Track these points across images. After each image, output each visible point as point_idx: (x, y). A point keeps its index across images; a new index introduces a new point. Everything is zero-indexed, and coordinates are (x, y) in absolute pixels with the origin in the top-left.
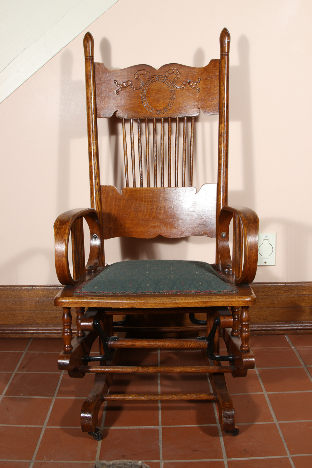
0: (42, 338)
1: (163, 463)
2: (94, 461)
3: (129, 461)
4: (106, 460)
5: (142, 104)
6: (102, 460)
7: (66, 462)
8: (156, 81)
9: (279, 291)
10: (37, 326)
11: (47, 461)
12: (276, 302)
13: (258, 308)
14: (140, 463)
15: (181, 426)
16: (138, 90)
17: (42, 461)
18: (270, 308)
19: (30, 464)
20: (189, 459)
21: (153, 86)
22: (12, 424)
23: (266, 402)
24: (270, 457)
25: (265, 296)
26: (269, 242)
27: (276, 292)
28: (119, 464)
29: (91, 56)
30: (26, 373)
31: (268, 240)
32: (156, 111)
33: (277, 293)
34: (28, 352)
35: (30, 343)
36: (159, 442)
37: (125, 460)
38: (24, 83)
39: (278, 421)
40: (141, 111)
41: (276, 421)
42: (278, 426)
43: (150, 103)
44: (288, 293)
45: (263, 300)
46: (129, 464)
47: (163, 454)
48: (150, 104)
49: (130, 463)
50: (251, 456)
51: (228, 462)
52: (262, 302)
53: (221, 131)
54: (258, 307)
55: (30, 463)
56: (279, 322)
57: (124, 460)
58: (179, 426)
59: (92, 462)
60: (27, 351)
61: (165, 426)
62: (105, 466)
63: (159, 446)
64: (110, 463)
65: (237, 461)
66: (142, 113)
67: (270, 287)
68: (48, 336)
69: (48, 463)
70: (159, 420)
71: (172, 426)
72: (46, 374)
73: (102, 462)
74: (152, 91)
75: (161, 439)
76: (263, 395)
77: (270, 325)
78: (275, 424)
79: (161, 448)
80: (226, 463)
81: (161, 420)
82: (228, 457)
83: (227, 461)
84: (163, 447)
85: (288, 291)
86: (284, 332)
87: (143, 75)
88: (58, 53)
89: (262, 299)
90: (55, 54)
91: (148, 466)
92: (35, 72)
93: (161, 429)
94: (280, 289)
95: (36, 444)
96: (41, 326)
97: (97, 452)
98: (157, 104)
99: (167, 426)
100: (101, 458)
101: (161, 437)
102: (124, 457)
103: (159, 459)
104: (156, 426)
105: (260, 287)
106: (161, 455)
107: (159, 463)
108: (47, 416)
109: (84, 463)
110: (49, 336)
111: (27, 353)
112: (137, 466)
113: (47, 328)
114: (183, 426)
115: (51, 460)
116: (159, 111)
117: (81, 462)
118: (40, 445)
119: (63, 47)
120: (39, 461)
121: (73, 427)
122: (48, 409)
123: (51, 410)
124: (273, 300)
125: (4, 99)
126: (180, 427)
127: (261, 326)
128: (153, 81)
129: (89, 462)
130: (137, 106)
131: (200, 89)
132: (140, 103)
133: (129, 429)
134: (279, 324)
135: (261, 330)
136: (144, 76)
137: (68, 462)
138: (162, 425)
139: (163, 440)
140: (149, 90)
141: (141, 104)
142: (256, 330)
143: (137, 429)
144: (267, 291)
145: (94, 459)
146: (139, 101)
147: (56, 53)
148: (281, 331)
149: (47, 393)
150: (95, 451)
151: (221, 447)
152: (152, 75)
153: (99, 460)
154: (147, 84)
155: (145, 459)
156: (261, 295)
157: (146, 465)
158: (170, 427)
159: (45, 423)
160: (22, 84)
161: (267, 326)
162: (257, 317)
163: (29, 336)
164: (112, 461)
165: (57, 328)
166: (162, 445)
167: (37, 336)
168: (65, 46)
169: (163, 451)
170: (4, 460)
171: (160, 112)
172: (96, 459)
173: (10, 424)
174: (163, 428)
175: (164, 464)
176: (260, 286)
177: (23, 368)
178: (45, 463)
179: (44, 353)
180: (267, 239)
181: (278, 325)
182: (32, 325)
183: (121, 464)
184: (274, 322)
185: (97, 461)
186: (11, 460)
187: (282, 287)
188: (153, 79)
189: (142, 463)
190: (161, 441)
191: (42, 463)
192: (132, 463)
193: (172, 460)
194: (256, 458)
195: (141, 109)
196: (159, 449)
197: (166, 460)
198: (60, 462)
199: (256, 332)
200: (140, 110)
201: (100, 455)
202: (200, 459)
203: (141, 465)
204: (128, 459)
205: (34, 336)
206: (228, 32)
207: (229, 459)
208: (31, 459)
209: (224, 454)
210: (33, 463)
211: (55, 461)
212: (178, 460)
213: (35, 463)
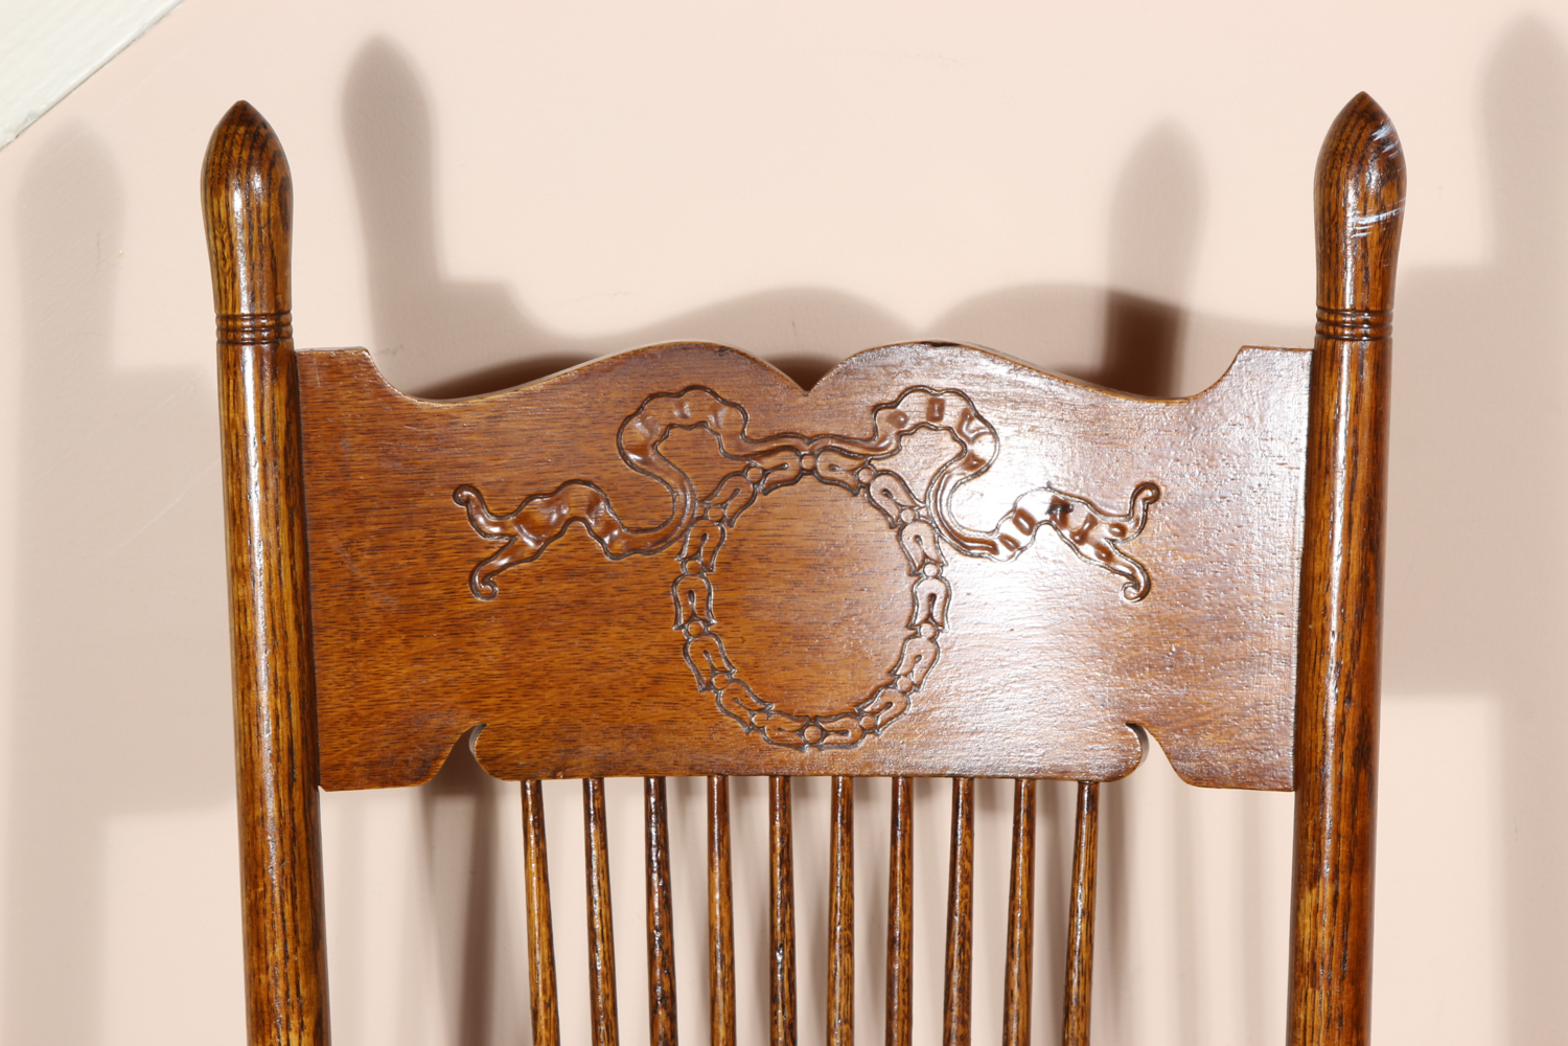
5: (677, 668)
8: (793, 481)
16: (650, 552)
21: (771, 524)
29: (266, 316)
32: (798, 718)
40: (672, 722)
43: (749, 659)
48: (744, 666)
53: (1307, 933)
66: (686, 733)
74: (761, 560)
87: (690, 427)
98: (800, 664)
116: (814, 720)
128: (775, 476)
130: (643, 681)
131: (1144, 570)
132: (669, 654)
136: (696, 444)
140: (736, 553)
141: (667, 669)
146: (659, 638)
152: (766, 432)
154: (723, 504)
171: (825, 733)
188: (769, 462)
195: (673, 705)
200: (668, 714)
206: (1391, 138)
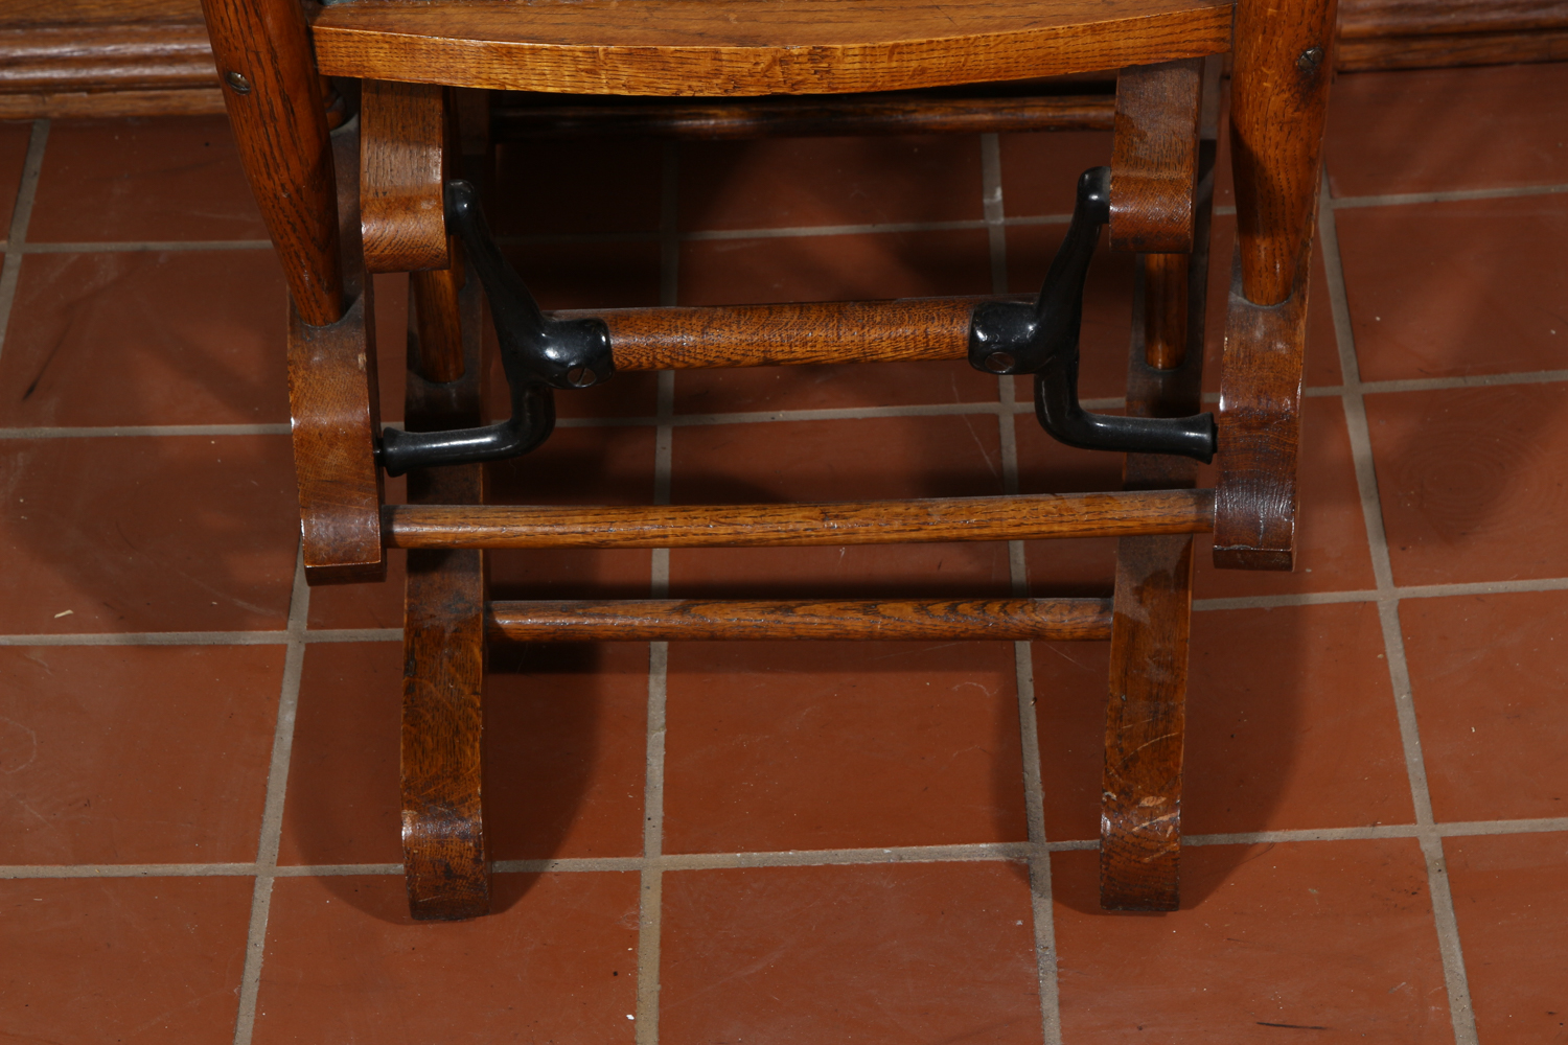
0: (120, 124)
10: (77, 30)
22: (43, 862)
30: (61, 442)
34: (39, 248)
35: (35, 163)
36: (1036, 966)
60: (31, 238)
61: (1067, 845)
63: (1035, 997)
68: (164, 103)
70: (1029, 793)
72: (209, 438)
75: (1050, 941)
79: (1050, 1005)
81: (1040, 796)
84: (1062, 1004)
93: (1047, 860)
95: (232, 1006)
96: (101, 28)
99: (1086, 844)
101: (1045, 924)
104: (1013, 846)
110: (174, 103)
111: (30, 261)
113: (148, 49)
118: (258, 1011)
122: (268, 730)
133: (828, 868)
138: (1052, 836)
139: (1059, 949)
143: (887, 868)
149: (240, 603)
151: (1443, 996)
159: (263, 845)
163: (22, 105)
166: (1059, 984)
167: (79, 103)
169: (1063, 1030)
173: (31, 863)
174: (1056, 857)
177: (31, 390)
179: (155, 254)
182: (34, 24)
190: (1051, 953)
196: (1038, 1019)
205: (54, 105)
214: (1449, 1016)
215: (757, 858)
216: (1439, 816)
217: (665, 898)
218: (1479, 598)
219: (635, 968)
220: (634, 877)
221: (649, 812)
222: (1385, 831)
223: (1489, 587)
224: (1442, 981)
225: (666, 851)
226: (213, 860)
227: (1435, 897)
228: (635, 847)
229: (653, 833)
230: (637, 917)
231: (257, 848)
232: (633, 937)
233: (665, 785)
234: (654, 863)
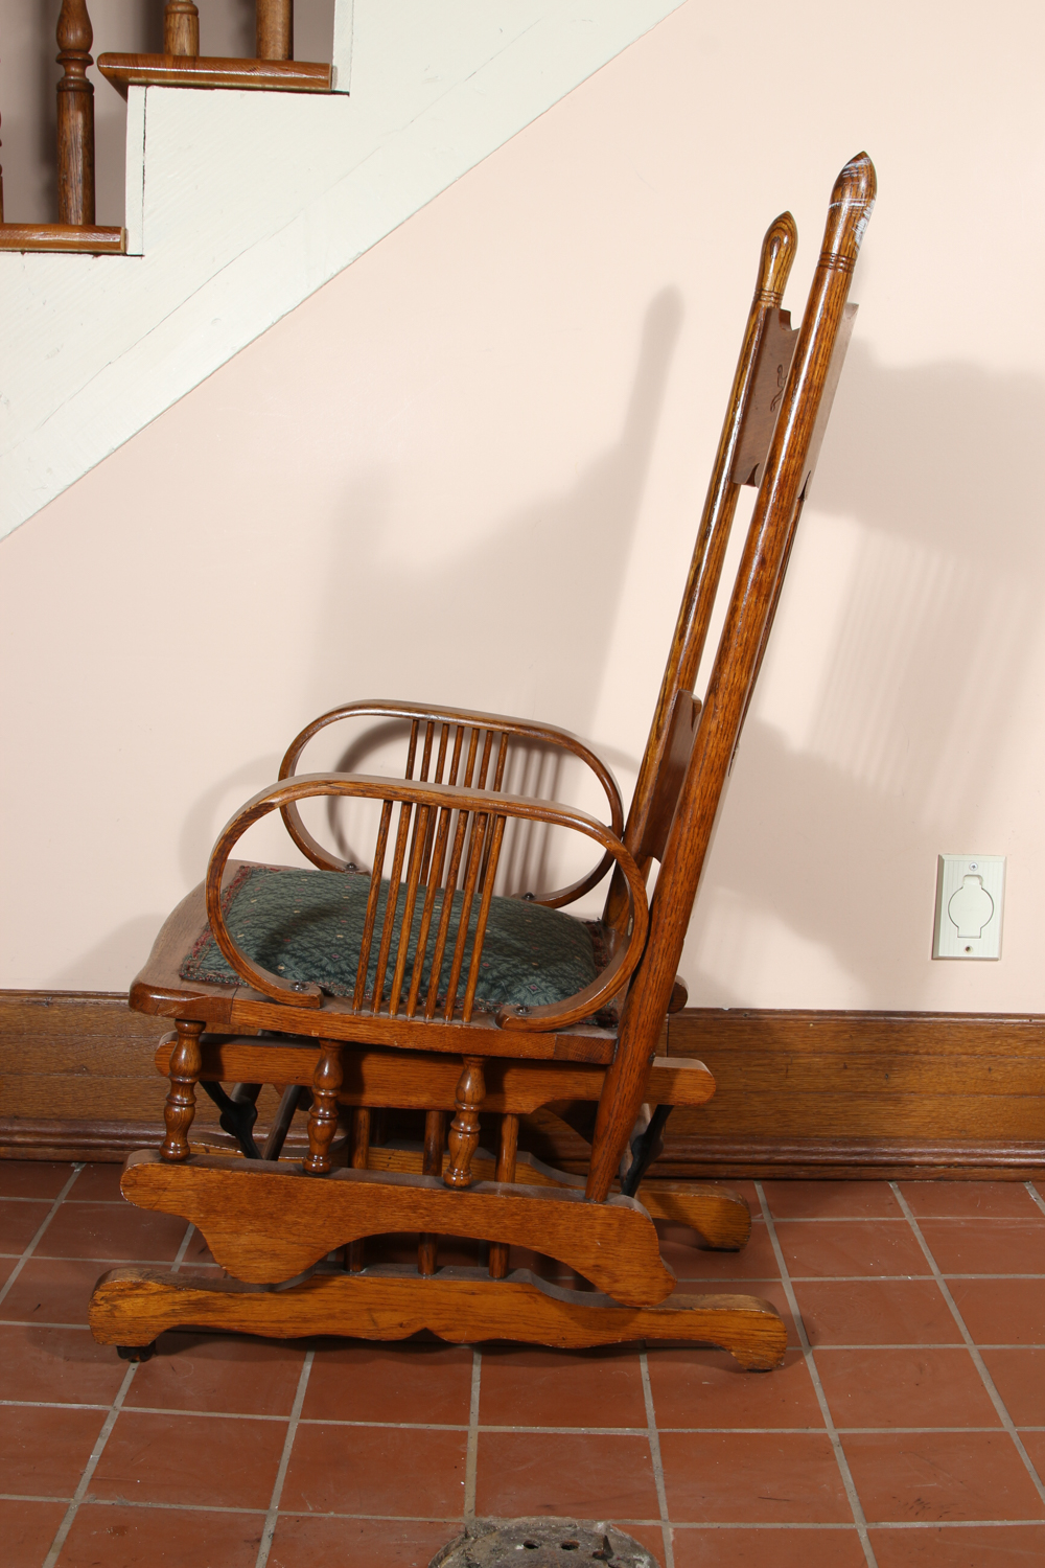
1: (671, 1530)
2: (460, 1518)
3: (568, 1519)
4: (498, 1515)
6: (486, 1516)
7: (374, 1517)
9: (1010, 1041)
11: (315, 1514)
12: (997, 1076)
13: (939, 1093)
14: (600, 1526)
15: (716, 1430)
17: (301, 1514)
18: (978, 1093)
19: (264, 1520)
20: (751, 1522)
22: (193, 1410)
23: (977, 1372)
24: (997, 1523)
25: (964, 1057)
26: (981, 884)
27: (998, 1043)
28: (536, 1529)
31: (979, 876)
33: (1001, 1048)
36: (653, 1472)
37: (556, 1518)
38: (232, 357)
39: (1015, 1425)
41: (1007, 1425)
42: (1016, 1439)
44: (1039, 1049)
45: (958, 1069)
46: (569, 1529)
47: (668, 1504)
49: (570, 1526)
50: (940, 1518)
51: (869, 1532)
52: (954, 1074)
54: (942, 1090)
55: (264, 1518)
56: (1007, 1140)
57: (551, 1518)
58: (710, 1430)
59: (456, 1520)
61: (667, 1430)
62: (494, 1534)
63: (654, 1484)
64: (509, 1524)
65: (896, 1530)
67: (979, 1028)
69: (320, 1519)
70: (648, 1412)
71: (690, 1430)
73: (486, 1520)
75: (660, 1464)
76: (966, 1351)
77: (979, 1151)
78: (1007, 1434)
79: (660, 1487)
80: (863, 1536)
81: (653, 1413)
82: (868, 1519)
83: (868, 1530)
84: (666, 1487)
85: (1037, 1041)
86: (1022, 1173)
88: (345, 269)
89: (956, 1065)
90: (335, 273)
91: (628, 1536)
92: (270, 324)
93: (657, 1436)
94: (1014, 1036)
95: (276, 1467)
97: (467, 1496)
99: (675, 1430)
100: (479, 1510)
101: (656, 1459)
102: (550, 1509)
103: (658, 1516)
104: (641, 1430)
105: (949, 1027)
106: (664, 1509)
107: (659, 1529)
108: (298, 1391)
109: (431, 1523)
112: (592, 1535)
114: (724, 1431)
115: (327, 1512)
117: (421, 1519)
118: (288, 1468)
119: (362, 251)
120: (292, 1513)
121: (382, 1425)
123: (308, 1375)
124: (990, 1070)
125: (167, 406)
126: (714, 1434)
127: (950, 1150)
129: (445, 1520)
133: (555, 1434)
134: (1006, 1146)
135: (949, 1165)
137: (379, 1517)
138: (658, 1426)
139: (664, 1467)
142: (933, 1165)
144: (970, 1041)
145: (458, 1510)
147: (339, 269)
148: (1011, 1170)
150: (461, 1492)
151: (843, 1490)
153: (476, 1514)
155: (615, 1518)
156: (951, 1053)
157: (620, 1533)
158: (683, 1433)
159: (294, 1411)
160: (227, 359)
161: (968, 1151)
162: (937, 1123)
164: (517, 1520)
165: (297, 1136)
166: (664, 1480)
168: (367, 248)
169: (667, 1497)
170: (184, 1507)
172: (466, 1512)
173: (188, 1410)
174: (661, 1435)
175: (674, 1533)
176: (951, 1022)
178: (311, 1518)
180: (975, 873)
181: (1004, 1151)
183: (543, 1530)
184: (990, 1139)
185: (468, 1517)
186: (206, 1508)
187: (1020, 1029)
189: (608, 1528)
190: (660, 1469)
191: (302, 1517)
192: (576, 1527)
193: (697, 1522)
194: (955, 1524)
196: (655, 1492)
197: (681, 1522)
198: (354, 1516)
199: (933, 1169)
201: (476, 1502)
202: (783, 1521)
203: (603, 1532)
204: (564, 1515)
207: (873, 1526)
208: (267, 1507)
209: (856, 1511)
210: (275, 1518)
211: (340, 1516)
212: (716, 1521)
213: (280, 1517)
214: (847, 1498)
215: (522, 1429)
216: (837, 1425)
217: (479, 1441)
218: (848, 1350)
219: (465, 1466)
220: (465, 1434)
221: (472, 1410)
222: (812, 1431)
223: (852, 1347)
224: (843, 1485)
225: (480, 1423)
226: (270, 1414)
227: (837, 1455)
228: (466, 1422)
229: (472, 1445)
230: (466, 1448)
231: (291, 1411)
232: (464, 1455)
233: (480, 1401)
234: (474, 1428)
